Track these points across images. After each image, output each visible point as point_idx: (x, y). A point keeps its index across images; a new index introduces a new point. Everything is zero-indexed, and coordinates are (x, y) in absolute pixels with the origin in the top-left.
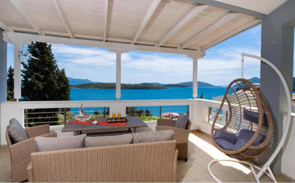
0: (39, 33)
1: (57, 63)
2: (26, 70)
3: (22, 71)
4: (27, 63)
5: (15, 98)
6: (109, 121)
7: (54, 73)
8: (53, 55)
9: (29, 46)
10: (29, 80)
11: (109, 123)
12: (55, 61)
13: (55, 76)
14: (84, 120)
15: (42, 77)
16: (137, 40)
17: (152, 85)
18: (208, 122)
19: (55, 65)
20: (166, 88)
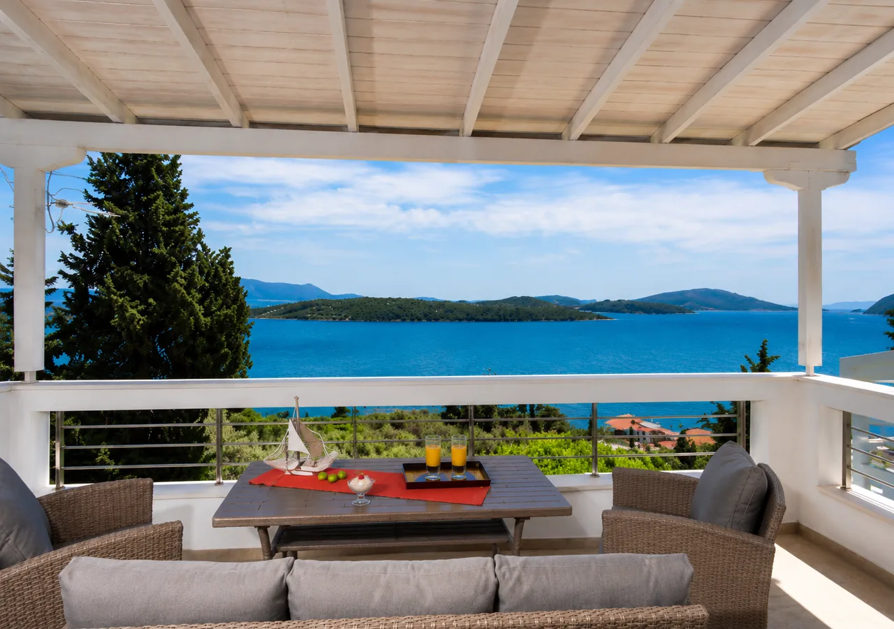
0: (112, 117)
1: (200, 225)
2: (80, 255)
3: (64, 259)
4: (83, 230)
5: (17, 369)
6: (412, 477)
7: (188, 264)
8: (184, 195)
9: (96, 167)
10: (93, 290)
11: (411, 486)
12: (191, 216)
13: (192, 275)
14: (307, 471)
15: (142, 280)
16: (481, 116)
17: (545, 303)
18: (844, 488)
19: (195, 232)
20: (599, 317)
